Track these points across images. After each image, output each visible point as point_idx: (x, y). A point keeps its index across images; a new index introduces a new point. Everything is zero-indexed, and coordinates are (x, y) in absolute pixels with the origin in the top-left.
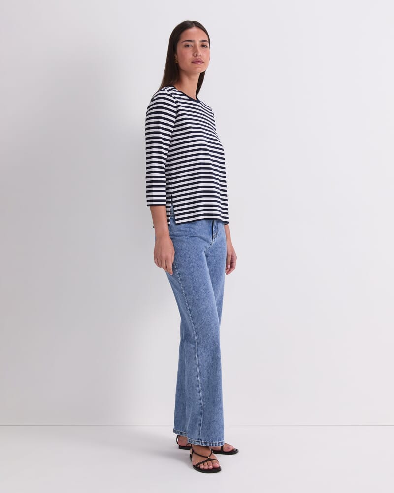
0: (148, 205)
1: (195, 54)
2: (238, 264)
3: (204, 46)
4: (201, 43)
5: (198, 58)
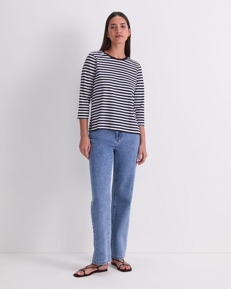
0: (78, 118)
1: (117, 32)
2: (146, 160)
3: (123, 27)
4: (121, 25)
5: (118, 34)
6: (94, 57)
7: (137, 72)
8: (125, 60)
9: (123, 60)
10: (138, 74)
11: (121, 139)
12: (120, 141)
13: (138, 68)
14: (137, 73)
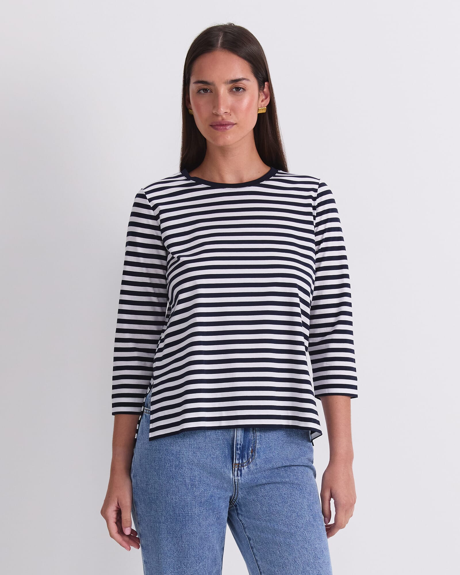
1: (214, 111)
3: (238, 89)
4: (230, 85)
5: (220, 119)
7: (315, 213)
8: (265, 183)
9: (256, 183)
10: (318, 219)
11: (251, 465)
12: (245, 470)
13: (314, 199)
14: (315, 218)
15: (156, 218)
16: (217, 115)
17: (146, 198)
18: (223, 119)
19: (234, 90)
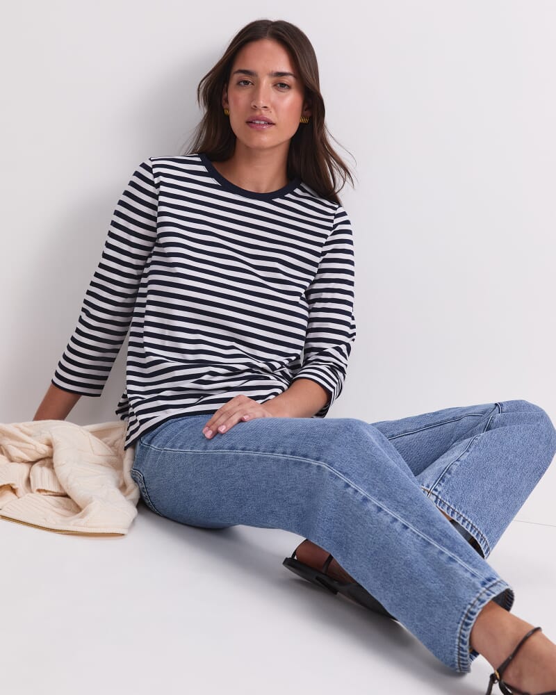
1: (253, 104)
3: (283, 85)
4: (275, 79)
5: (258, 113)
6: (150, 176)
8: (278, 200)
15: (155, 197)
16: (255, 108)
17: (151, 172)
18: (262, 114)
19: (279, 85)
